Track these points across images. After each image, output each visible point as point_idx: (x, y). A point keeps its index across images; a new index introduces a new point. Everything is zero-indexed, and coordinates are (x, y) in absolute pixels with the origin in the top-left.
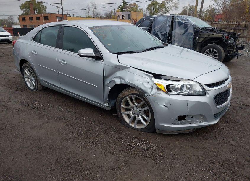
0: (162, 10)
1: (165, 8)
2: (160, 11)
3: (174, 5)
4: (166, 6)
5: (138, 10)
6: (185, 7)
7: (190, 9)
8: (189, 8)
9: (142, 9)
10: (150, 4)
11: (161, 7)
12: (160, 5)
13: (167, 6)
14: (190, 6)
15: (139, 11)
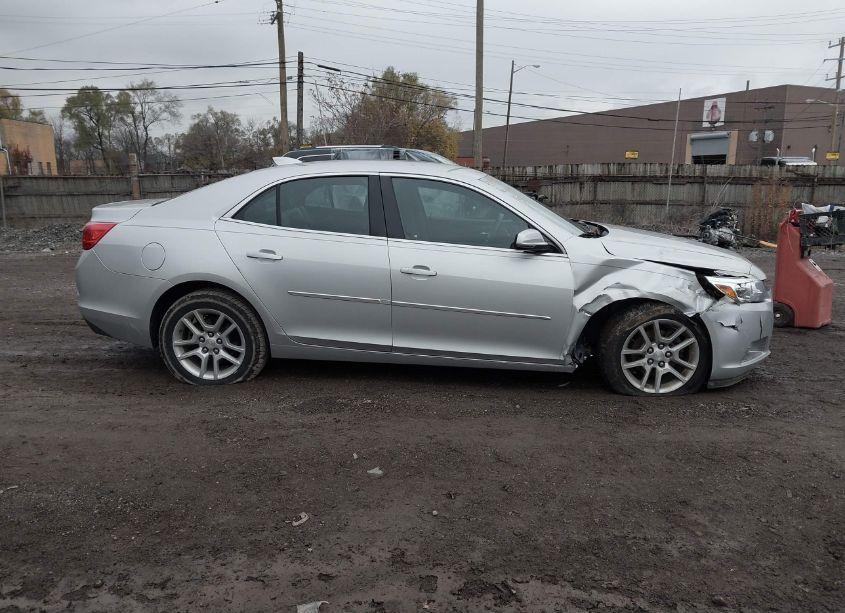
0: (122, 119)
1: (133, 113)
2: (117, 123)
3: (162, 105)
4: (134, 108)
5: (25, 114)
6: (199, 115)
7: (217, 123)
8: (212, 120)
9: (41, 113)
10: (73, 98)
11: (118, 112)
12: (113, 103)
13: (138, 109)
14: (216, 114)
15: (27, 120)
